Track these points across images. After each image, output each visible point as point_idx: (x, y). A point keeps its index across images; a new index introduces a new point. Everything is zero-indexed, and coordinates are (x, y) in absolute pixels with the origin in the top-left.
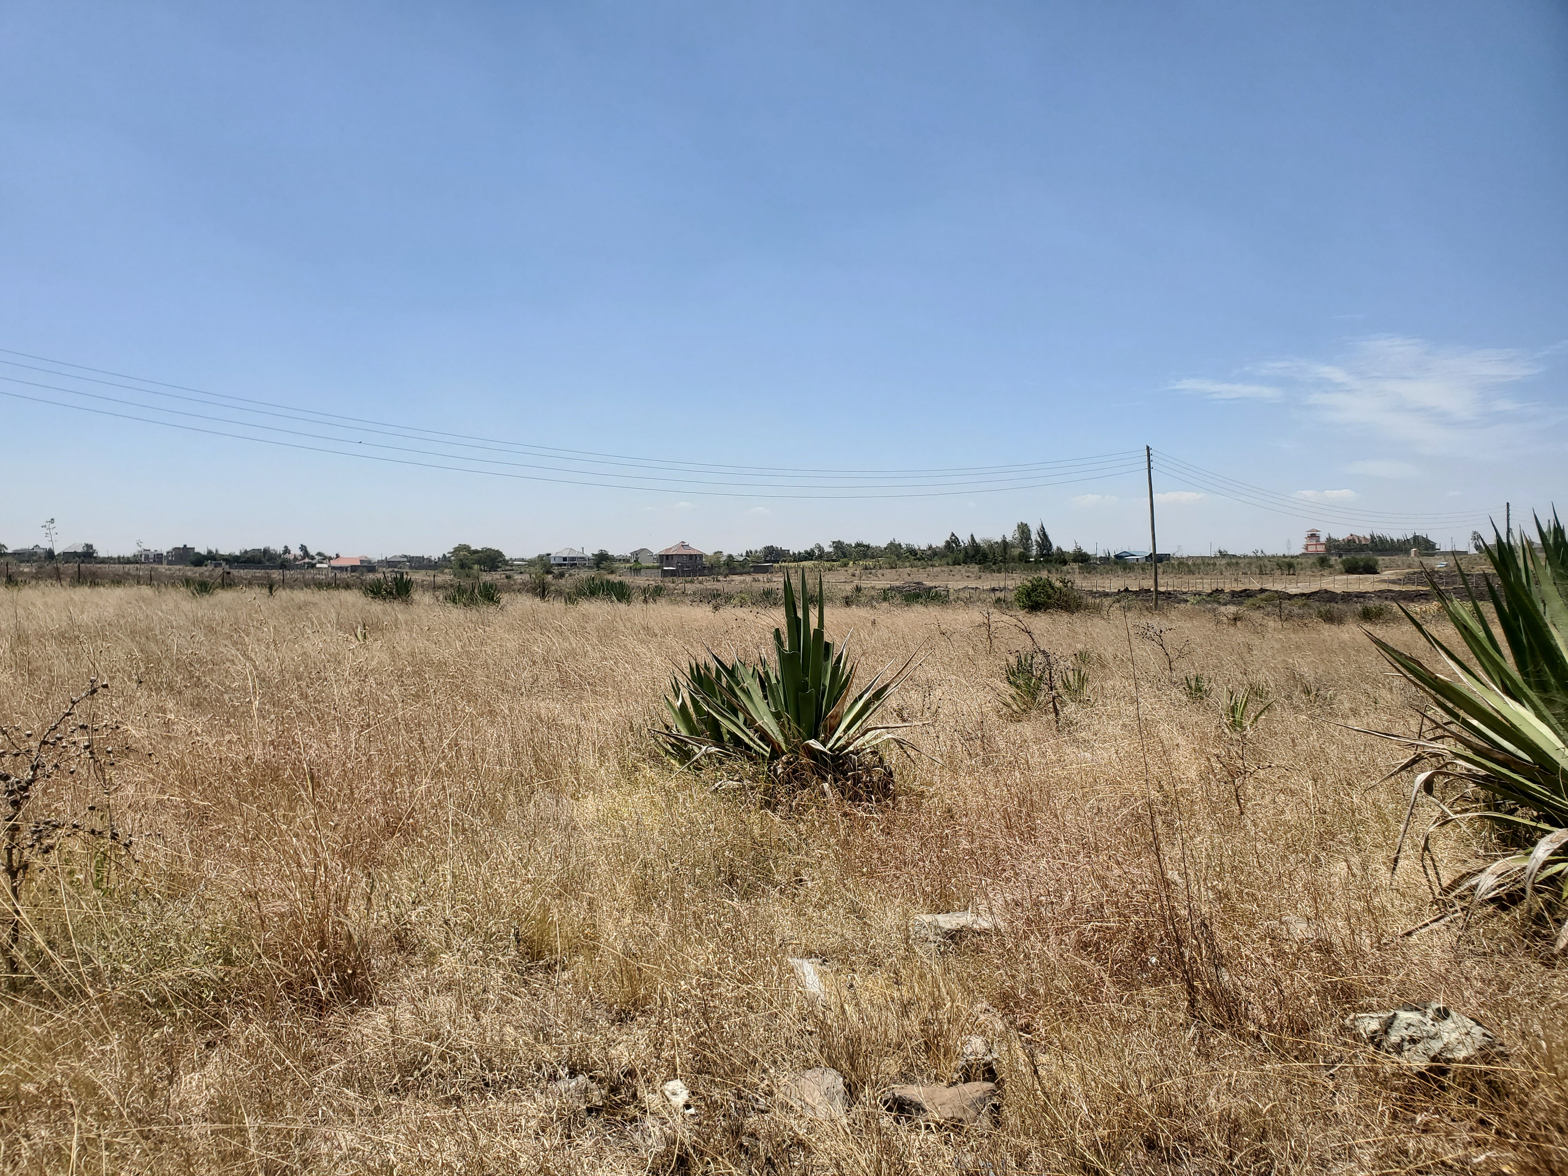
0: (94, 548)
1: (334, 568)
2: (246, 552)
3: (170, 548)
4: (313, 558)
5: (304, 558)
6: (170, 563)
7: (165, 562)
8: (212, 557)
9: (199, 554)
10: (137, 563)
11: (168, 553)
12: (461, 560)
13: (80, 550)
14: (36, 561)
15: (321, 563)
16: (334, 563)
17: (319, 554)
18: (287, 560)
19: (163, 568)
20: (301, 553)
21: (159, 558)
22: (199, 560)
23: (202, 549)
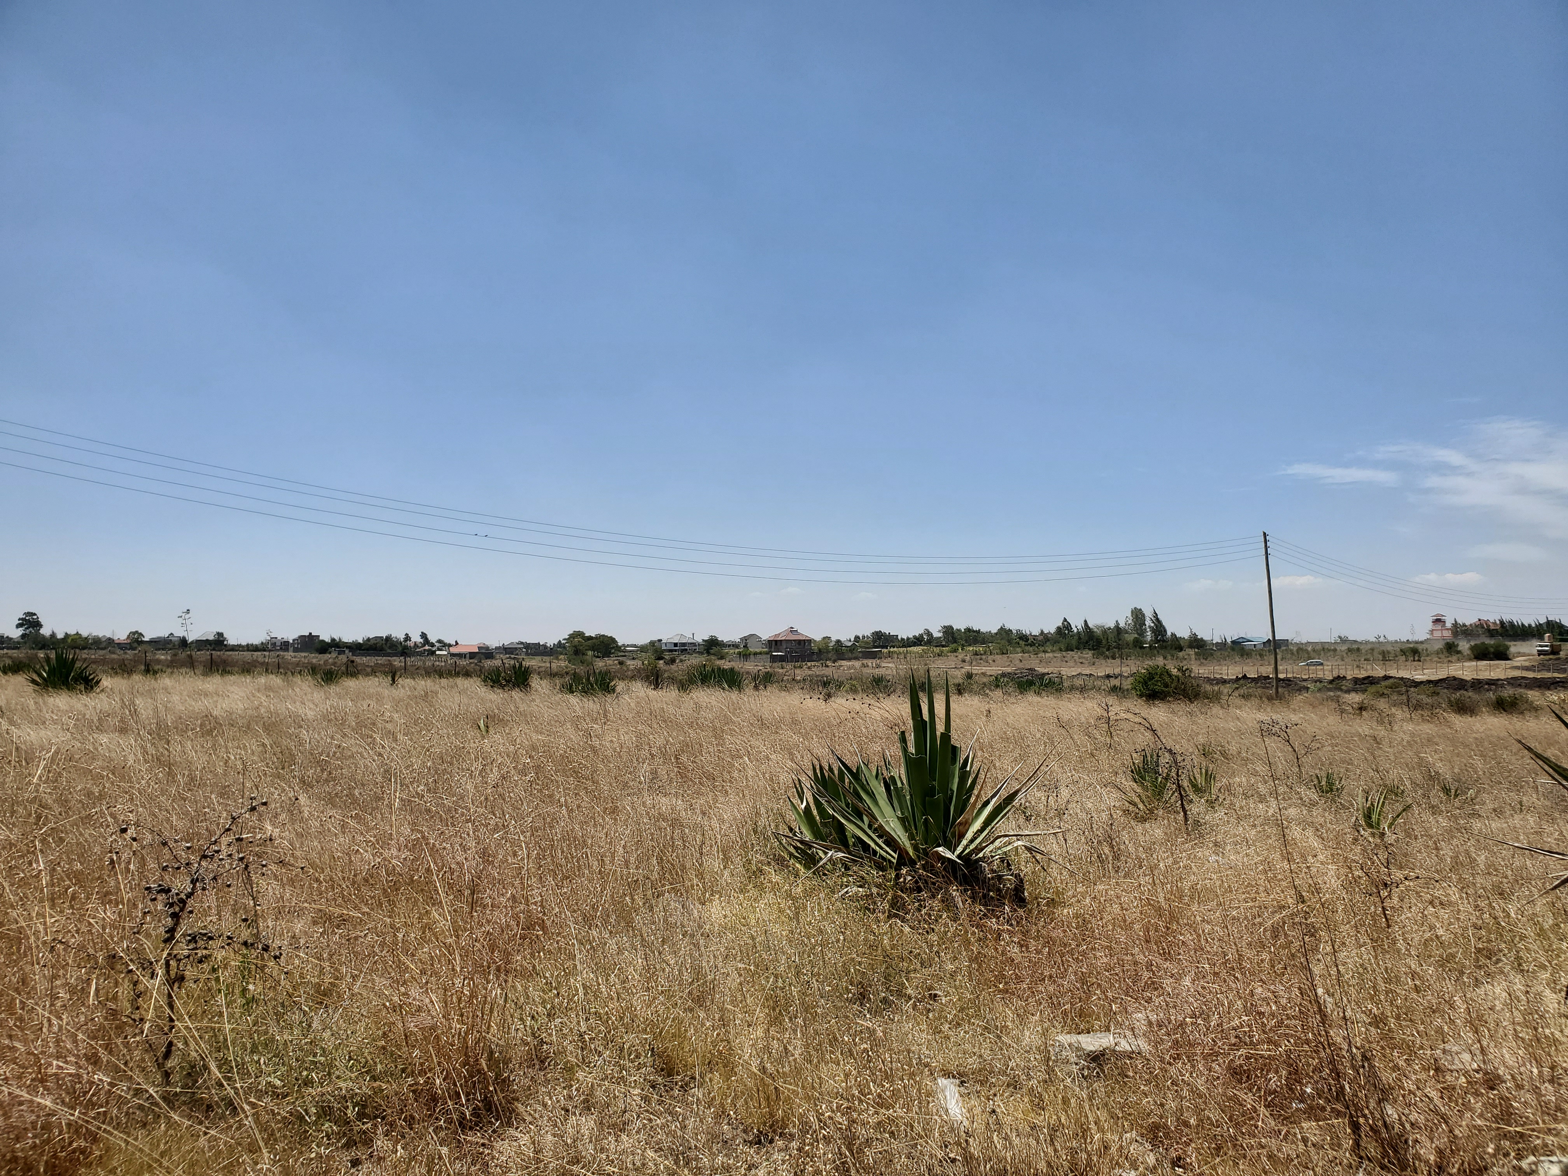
0: (225, 635)
1: (453, 655)
2: (369, 639)
3: (296, 636)
4: (433, 645)
5: (424, 645)
6: (296, 650)
7: (291, 649)
8: (336, 645)
9: (323, 641)
10: (265, 650)
11: (294, 640)
12: (575, 646)
13: (211, 638)
14: (170, 649)
15: (441, 650)
16: (453, 650)
17: (439, 641)
18: (406, 647)
19: (289, 655)
20: (422, 640)
21: (285, 645)
22: (324, 647)
23: (326, 637)
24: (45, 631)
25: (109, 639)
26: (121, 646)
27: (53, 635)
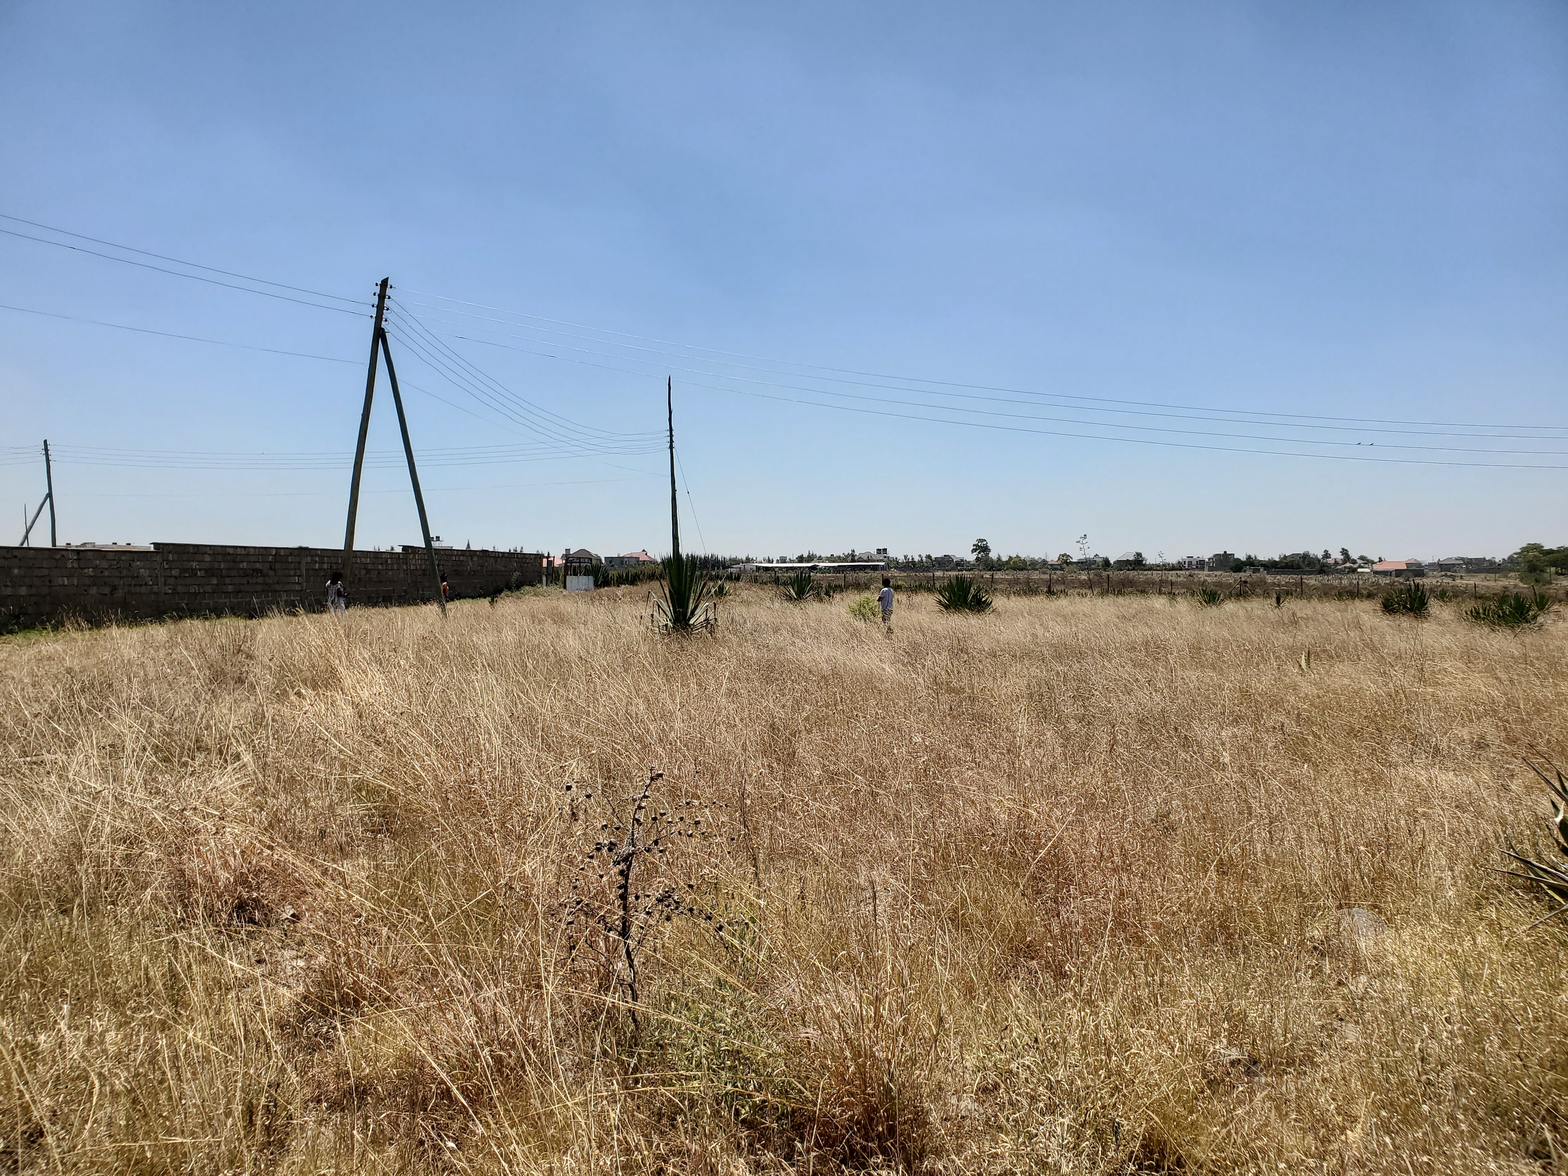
0: (1143, 556)
1: (1376, 573)
2: (1285, 557)
3: (1211, 555)
4: (1354, 562)
5: (1344, 562)
6: (1211, 569)
7: (1206, 568)
8: (1251, 563)
9: (1238, 559)
10: (1181, 570)
11: (1209, 559)
12: (1529, 561)
13: (1131, 558)
14: (1094, 569)
15: (1363, 567)
16: (1376, 567)
17: (1362, 558)
18: (1328, 566)
19: (1203, 575)
20: (1342, 557)
21: (1201, 564)
22: (1238, 566)
23: (1241, 555)
24: (993, 555)
25: (1044, 561)
26: (1053, 567)
27: (999, 559)
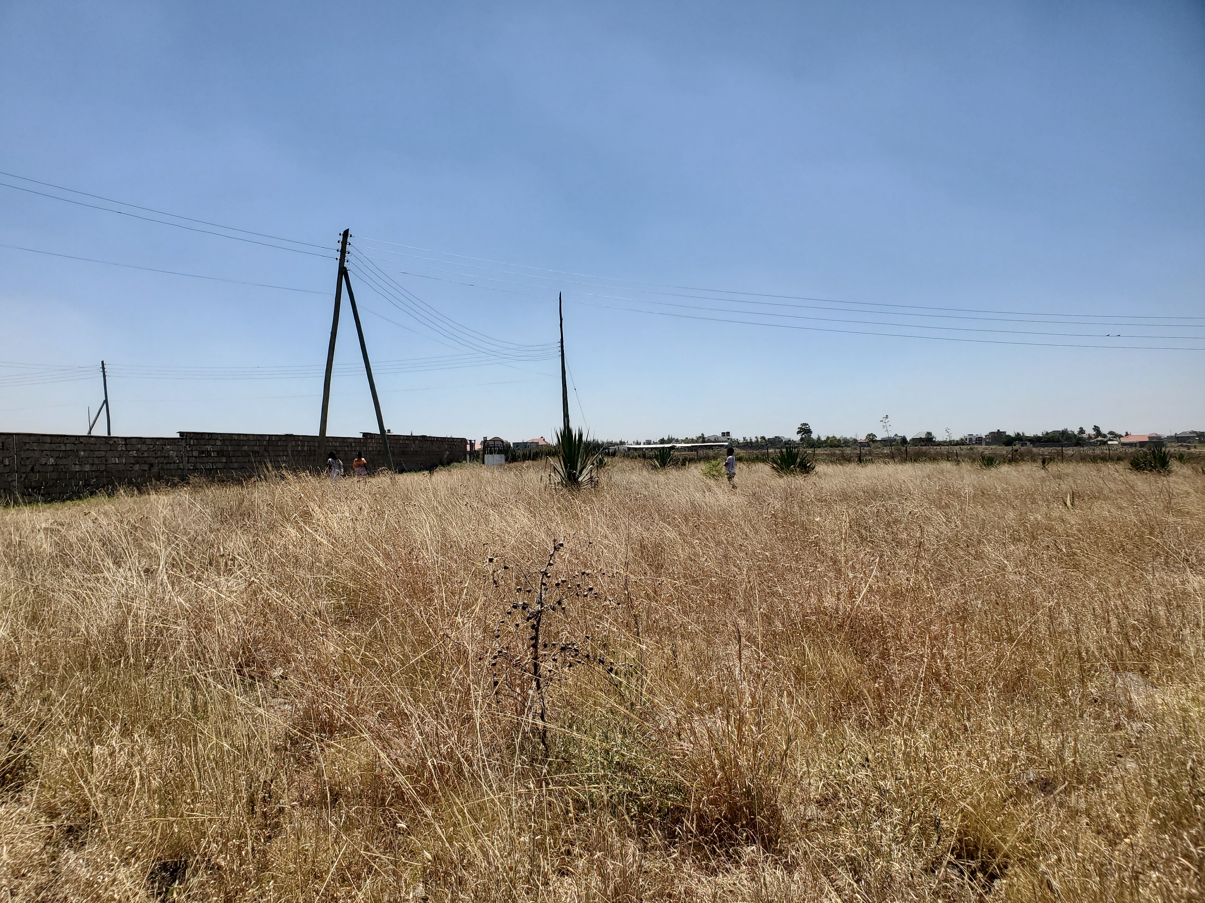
0: (933, 434)
1: (1124, 444)
2: (1047, 433)
3: (987, 433)
4: (1105, 436)
5: (1097, 436)
6: (988, 444)
7: (984, 443)
8: (1019, 438)
9: (1009, 436)
10: (963, 445)
11: (986, 436)
13: (923, 436)
14: (894, 445)
15: (1112, 440)
16: (1123, 440)
17: (1111, 433)
18: (1083, 439)
19: (981, 448)
20: (1094, 433)
21: (979, 440)
22: (1009, 441)
23: (1011, 433)
24: (814, 436)
26: (862, 445)
27: (819, 438)
